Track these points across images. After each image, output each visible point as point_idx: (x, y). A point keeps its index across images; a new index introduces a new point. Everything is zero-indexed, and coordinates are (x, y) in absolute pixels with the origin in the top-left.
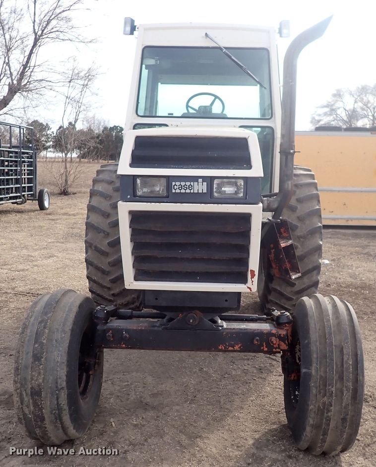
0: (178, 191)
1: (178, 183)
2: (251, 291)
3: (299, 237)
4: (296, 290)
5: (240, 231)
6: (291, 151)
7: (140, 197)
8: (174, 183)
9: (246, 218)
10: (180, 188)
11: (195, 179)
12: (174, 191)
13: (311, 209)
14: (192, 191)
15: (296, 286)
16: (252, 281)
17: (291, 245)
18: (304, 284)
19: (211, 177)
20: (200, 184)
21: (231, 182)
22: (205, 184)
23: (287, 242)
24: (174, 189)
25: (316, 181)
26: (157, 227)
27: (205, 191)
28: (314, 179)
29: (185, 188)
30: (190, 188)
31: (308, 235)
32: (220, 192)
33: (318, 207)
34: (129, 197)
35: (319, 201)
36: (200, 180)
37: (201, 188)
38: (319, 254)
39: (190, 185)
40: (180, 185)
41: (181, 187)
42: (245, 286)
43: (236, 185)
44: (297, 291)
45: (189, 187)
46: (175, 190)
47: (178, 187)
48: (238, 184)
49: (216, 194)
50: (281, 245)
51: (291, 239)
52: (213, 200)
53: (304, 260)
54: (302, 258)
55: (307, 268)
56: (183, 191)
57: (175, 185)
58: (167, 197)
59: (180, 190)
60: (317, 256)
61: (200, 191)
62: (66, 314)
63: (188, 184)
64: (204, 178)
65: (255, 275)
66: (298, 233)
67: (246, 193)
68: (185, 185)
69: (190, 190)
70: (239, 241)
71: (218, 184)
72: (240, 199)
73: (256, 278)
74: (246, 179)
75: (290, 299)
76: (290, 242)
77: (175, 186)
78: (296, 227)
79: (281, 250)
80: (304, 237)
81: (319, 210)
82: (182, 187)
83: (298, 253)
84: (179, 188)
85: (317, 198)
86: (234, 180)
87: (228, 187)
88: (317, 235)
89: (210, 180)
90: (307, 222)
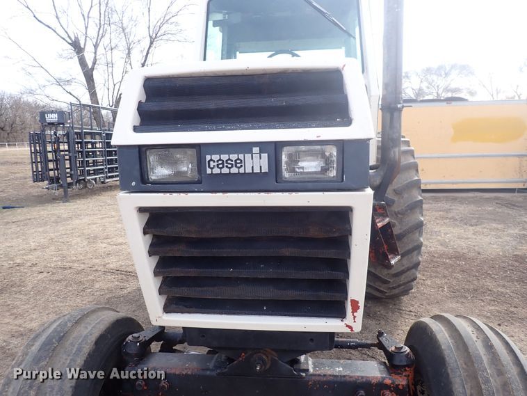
0: (216, 171)
1: (215, 157)
2: (352, 330)
3: (396, 214)
4: (393, 273)
5: (332, 235)
6: (399, 106)
7: (154, 183)
8: (208, 158)
9: (342, 216)
10: (221, 166)
11: (246, 147)
12: (209, 171)
13: (409, 180)
14: (242, 171)
15: (393, 269)
16: (355, 317)
17: (389, 223)
18: (403, 266)
19: (276, 143)
20: (256, 156)
21: (312, 151)
22: (265, 156)
23: (384, 220)
24: (209, 167)
25: (412, 148)
26: (191, 231)
27: (265, 169)
28: (409, 146)
29: (230, 166)
30: (239, 165)
31: (407, 211)
32: (293, 171)
33: (417, 178)
34: (133, 184)
35: (417, 171)
36: (256, 150)
37: (257, 163)
38: (420, 232)
39: (238, 159)
40: (220, 160)
41: (221, 164)
42: (343, 324)
43: (323, 155)
44: (395, 274)
45: (236, 163)
46: (212, 169)
47: (216, 164)
48: (327, 154)
49: (286, 175)
50: (378, 225)
51: (387, 216)
52: (280, 186)
53: (403, 240)
54: (400, 237)
55: (407, 249)
56: (225, 171)
57: (211, 160)
58: (199, 182)
59: (221, 168)
60: (417, 234)
61: (257, 170)
62: (71, 360)
63: (234, 157)
64: (263, 146)
65: (358, 308)
66: (395, 208)
67: (342, 171)
68: (229, 159)
69: (239, 168)
70: (331, 253)
71: (290, 156)
72: (331, 181)
73: (361, 311)
74: (341, 145)
75: (386, 282)
76: (387, 220)
77: (211, 162)
78: (393, 202)
79: (378, 231)
80: (403, 213)
81: (419, 181)
82: (223, 164)
83: (396, 231)
84: (218, 165)
85: (415, 167)
86: (318, 147)
87: (308, 161)
88: (418, 210)
89: (274, 149)
90: (406, 196)
